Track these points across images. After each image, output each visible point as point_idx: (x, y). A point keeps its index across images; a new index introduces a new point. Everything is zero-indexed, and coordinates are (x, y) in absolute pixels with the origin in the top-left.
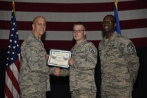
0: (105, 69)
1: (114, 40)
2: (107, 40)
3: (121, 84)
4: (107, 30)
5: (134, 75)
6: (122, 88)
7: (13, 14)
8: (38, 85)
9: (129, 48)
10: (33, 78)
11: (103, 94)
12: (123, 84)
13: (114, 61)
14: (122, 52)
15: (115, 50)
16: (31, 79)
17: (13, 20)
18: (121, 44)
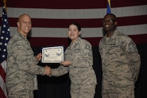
0: (107, 67)
1: (115, 39)
2: (107, 39)
3: (122, 82)
4: (108, 29)
5: (136, 73)
6: (124, 87)
7: (4, 11)
8: (25, 83)
9: (131, 47)
10: (20, 76)
11: (104, 91)
12: (124, 82)
13: (116, 60)
14: (124, 51)
15: (117, 48)
16: (18, 77)
17: (5, 16)
18: (123, 43)
